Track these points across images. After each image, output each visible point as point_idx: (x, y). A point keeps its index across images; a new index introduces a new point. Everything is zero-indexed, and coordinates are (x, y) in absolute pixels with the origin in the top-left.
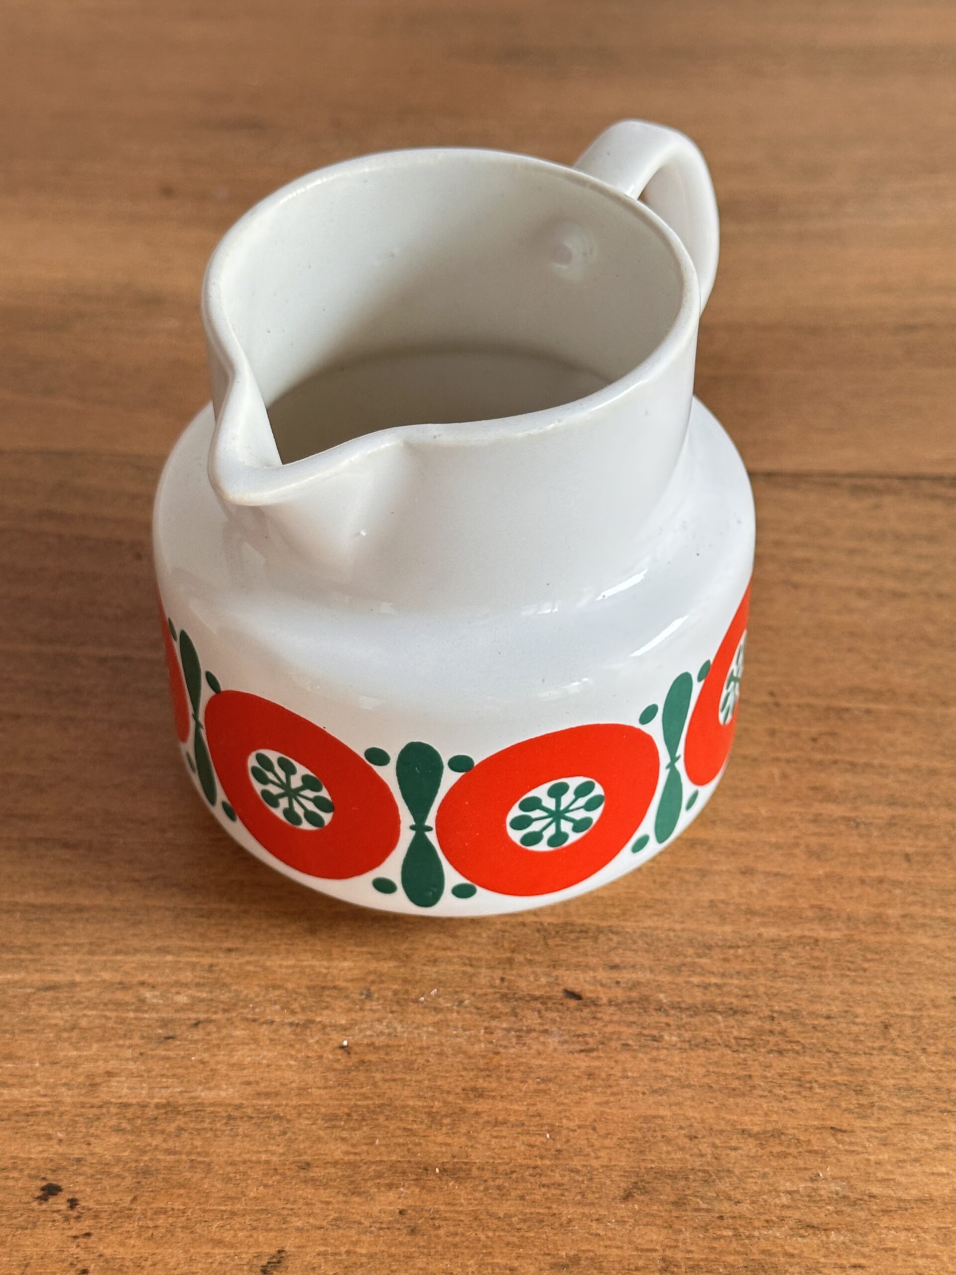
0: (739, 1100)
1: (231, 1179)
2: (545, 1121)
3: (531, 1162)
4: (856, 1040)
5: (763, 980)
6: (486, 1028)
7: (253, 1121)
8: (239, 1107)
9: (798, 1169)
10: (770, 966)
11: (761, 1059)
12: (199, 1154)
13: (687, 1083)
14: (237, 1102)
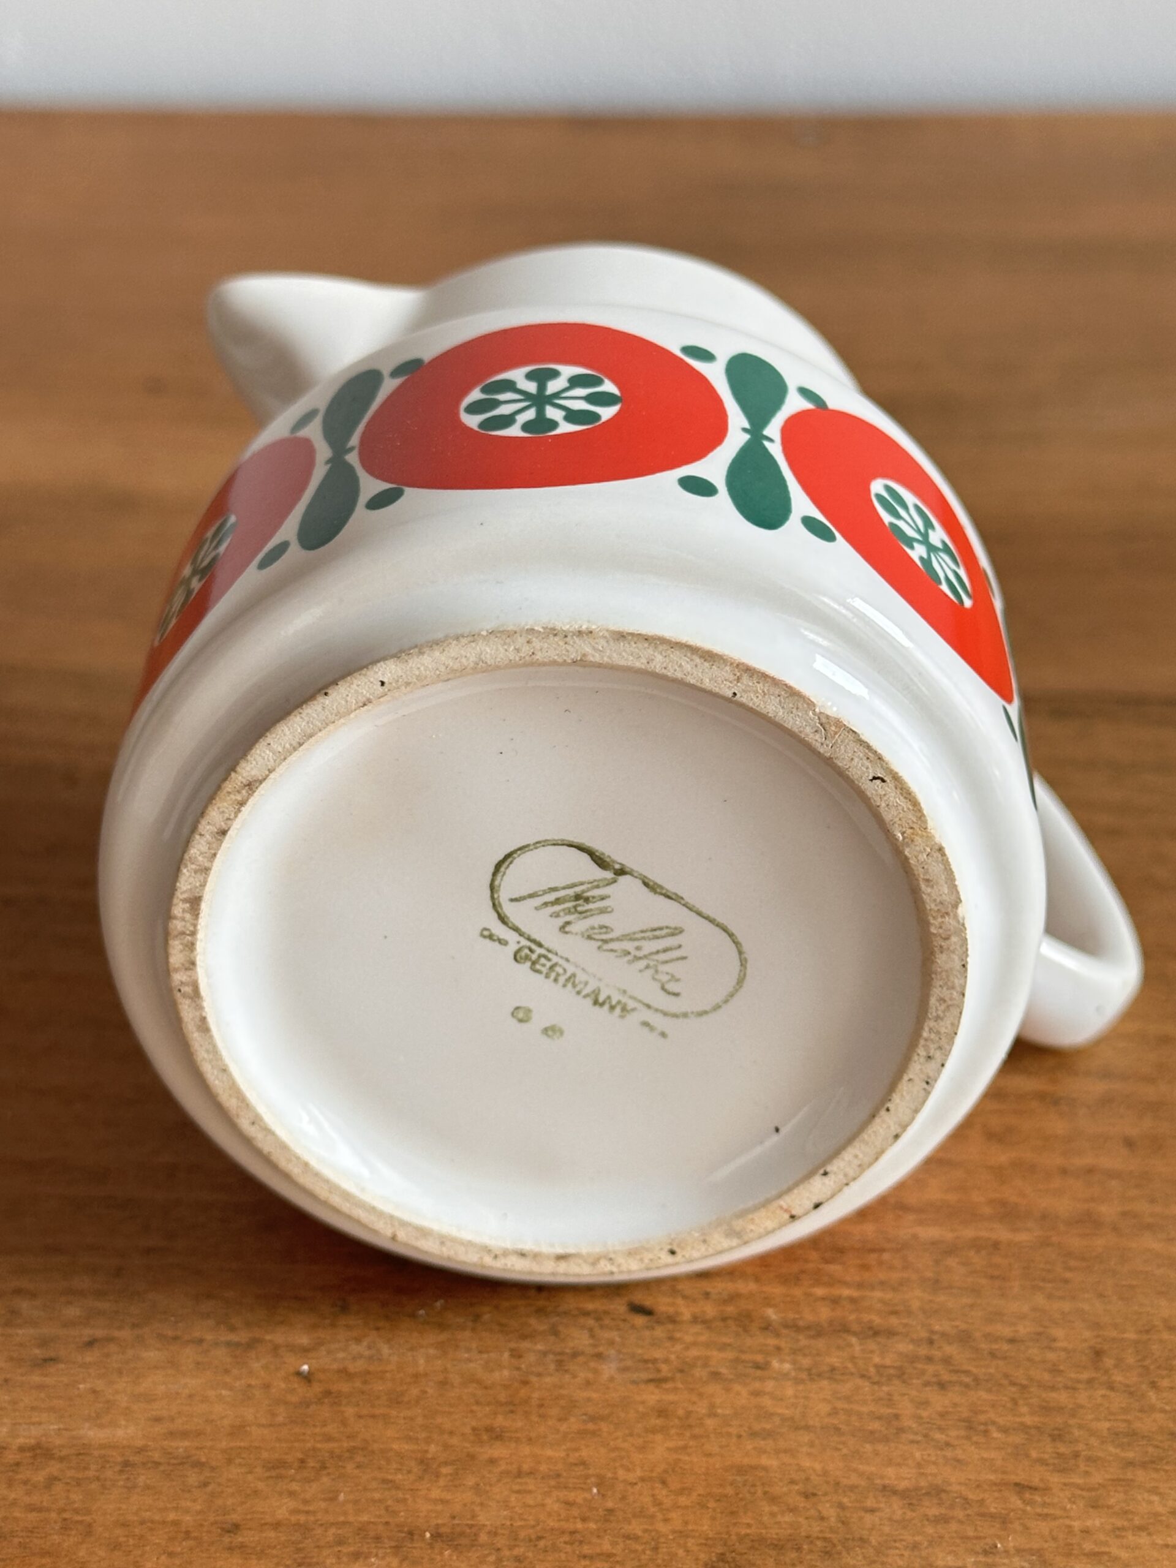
0: (880, 1447)
1: (120, 1544)
2: (591, 1472)
3: (570, 1526)
4: (1055, 1370)
5: (918, 1293)
6: (512, 1350)
7: (162, 1468)
8: (141, 1450)
9: (965, 1538)
10: (929, 1274)
11: (914, 1393)
12: (76, 1511)
13: (803, 1423)
14: (140, 1443)
